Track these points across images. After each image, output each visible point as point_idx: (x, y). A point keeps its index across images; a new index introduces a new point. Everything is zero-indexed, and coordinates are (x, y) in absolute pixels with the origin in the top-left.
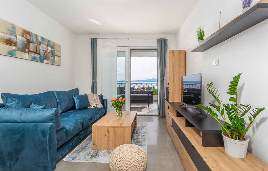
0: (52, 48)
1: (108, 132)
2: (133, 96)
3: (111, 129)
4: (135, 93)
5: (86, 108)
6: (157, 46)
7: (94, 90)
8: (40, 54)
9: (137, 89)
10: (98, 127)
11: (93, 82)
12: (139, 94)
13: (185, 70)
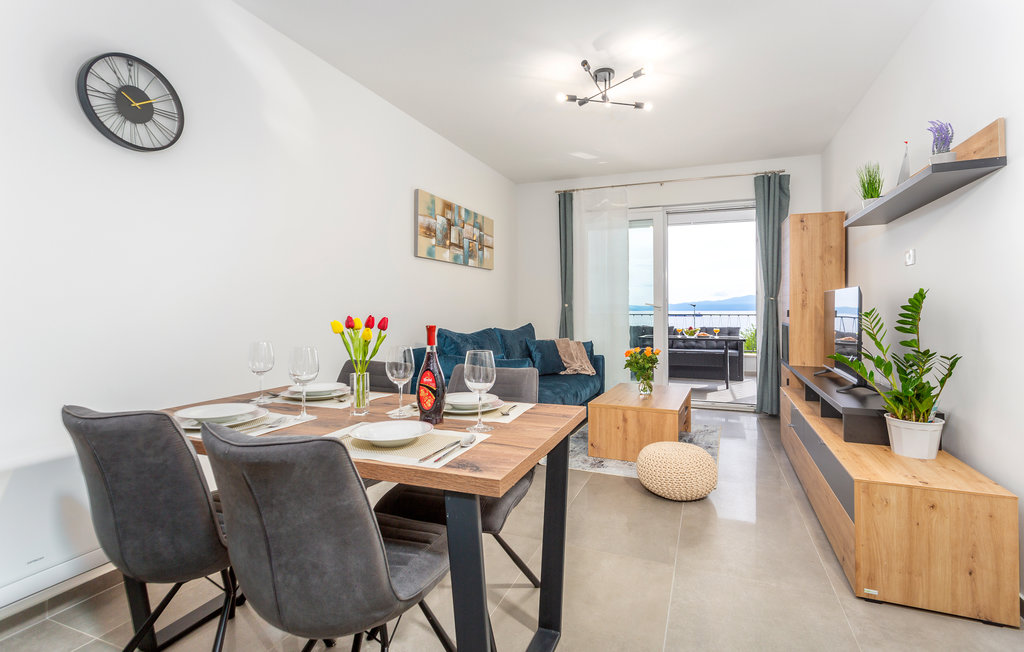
0: (481, 230)
1: (625, 420)
2: (675, 353)
3: (630, 415)
4: (681, 344)
5: (556, 374)
6: (754, 197)
7: (566, 327)
8: (462, 248)
9: (687, 333)
10: (601, 407)
11: (564, 308)
12: (693, 348)
13: (844, 272)
